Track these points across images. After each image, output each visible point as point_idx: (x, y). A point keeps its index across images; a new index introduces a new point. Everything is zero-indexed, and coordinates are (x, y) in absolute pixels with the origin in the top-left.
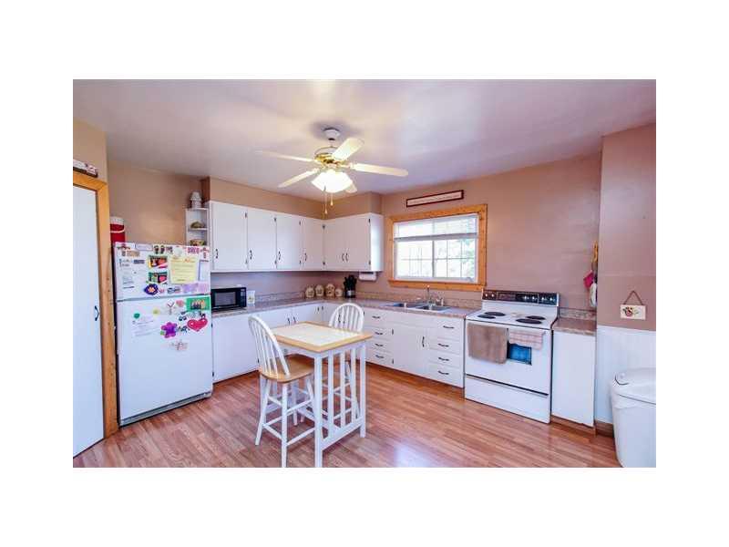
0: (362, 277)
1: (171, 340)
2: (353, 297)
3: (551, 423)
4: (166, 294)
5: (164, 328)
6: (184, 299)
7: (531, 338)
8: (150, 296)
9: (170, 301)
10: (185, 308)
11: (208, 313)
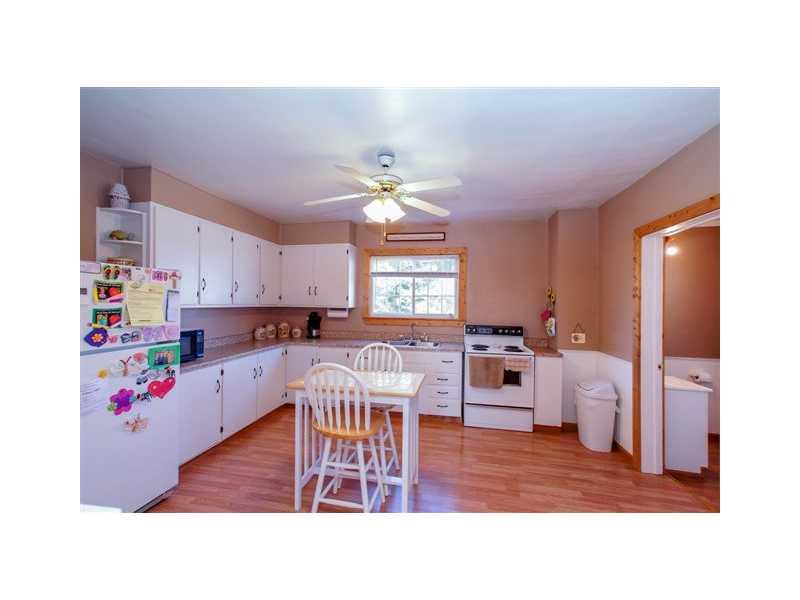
0: (331, 314)
1: (125, 416)
2: (318, 337)
3: (534, 431)
4: (119, 343)
5: (114, 399)
6: (145, 351)
7: (522, 364)
8: (96, 348)
9: (125, 354)
10: (145, 365)
11: (176, 367)
